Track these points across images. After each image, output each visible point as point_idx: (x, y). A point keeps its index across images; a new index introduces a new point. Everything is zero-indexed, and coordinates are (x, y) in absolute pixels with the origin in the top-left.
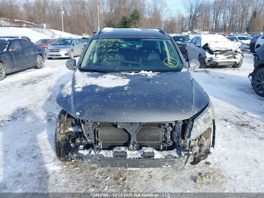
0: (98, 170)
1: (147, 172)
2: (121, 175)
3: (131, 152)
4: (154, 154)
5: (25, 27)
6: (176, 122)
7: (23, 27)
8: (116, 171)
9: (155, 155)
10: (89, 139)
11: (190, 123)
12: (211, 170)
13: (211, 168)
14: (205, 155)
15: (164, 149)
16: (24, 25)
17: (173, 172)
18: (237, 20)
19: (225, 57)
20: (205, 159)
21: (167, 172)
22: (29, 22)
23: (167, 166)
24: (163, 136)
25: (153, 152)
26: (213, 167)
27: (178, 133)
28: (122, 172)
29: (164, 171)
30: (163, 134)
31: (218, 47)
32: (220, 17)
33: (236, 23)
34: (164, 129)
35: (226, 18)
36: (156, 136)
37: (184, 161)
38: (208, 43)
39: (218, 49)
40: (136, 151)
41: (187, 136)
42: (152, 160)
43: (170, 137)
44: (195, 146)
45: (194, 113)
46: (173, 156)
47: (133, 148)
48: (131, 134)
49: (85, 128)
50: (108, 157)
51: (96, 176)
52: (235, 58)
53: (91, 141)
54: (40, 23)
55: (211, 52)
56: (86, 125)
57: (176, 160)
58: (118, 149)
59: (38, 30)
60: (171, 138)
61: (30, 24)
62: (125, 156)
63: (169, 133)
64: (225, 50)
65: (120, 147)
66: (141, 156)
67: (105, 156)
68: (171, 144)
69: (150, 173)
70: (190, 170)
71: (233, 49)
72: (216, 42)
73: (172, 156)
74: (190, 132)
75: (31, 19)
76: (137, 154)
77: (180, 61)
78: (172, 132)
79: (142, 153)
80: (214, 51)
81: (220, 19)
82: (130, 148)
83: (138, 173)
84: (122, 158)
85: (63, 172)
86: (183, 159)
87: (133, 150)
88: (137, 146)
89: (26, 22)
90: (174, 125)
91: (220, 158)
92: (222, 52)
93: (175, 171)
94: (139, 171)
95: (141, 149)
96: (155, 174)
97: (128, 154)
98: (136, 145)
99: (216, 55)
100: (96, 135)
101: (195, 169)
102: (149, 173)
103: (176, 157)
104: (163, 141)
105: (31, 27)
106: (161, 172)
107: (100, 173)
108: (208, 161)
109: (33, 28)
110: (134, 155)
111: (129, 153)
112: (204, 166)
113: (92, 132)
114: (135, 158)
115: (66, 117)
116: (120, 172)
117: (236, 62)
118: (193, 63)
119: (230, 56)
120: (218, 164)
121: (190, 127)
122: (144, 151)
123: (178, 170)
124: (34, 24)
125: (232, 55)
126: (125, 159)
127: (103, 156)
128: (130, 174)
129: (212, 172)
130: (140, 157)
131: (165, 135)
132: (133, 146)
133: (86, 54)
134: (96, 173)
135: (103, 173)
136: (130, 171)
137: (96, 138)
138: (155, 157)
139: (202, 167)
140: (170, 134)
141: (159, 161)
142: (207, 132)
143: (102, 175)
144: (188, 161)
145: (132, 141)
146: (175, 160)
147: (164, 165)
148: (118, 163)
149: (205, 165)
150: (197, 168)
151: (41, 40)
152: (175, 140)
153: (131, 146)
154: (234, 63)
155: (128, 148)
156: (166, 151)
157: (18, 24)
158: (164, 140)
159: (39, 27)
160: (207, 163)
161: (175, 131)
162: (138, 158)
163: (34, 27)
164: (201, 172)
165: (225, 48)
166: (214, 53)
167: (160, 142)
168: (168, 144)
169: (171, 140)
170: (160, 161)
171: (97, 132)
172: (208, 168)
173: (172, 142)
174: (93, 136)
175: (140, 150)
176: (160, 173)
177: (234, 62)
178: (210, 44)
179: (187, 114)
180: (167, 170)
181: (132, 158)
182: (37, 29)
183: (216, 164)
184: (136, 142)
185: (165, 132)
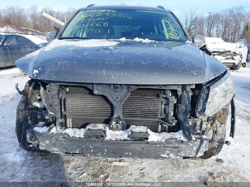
0: (73, 163)
1: (139, 168)
2: (103, 171)
3: (114, 132)
4: (149, 135)
5: (30, 34)
6: (184, 87)
7: (28, 34)
8: (97, 165)
9: (150, 137)
10: (51, 111)
11: (204, 91)
12: (225, 169)
13: (225, 166)
14: (218, 148)
15: (163, 130)
16: (30, 33)
17: (174, 170)
18: (230, 33)
19: (224, 58)
20: (218, 153)
21: (165, 170)
22: (34, 30)
23: (168, 154)
24: (163, 110)
25: (147, 132)
26: (227, 165)
27: (186, 106)
28: (104, 167)
29: (161, 169)
30: (163, 107)
31: (216, 49)
32: (213, 31)
33: (228, 36)
34: (164, 100)
35: (219, 32)
36: (152, 110)
37: (195, 148)
38: (206, 44)
39: (216, 50)
40: (121, 131)
41: (199, 110)
42: (144, 143)
43: (172, 114)
44: (209, 130)
45: (210, 77)
46: (178, 139)
47: (117, 126)
48: (115, 104)
49: (45, 94)
50: (75, 137)
51: (68, 171)
52: (233, 59)
53: (53, 114)
54: (45, 32)
55: (209, 53)
56: (48, 90)
57: (183, 146)
58: (93, 126)
59: (43, 37)
60: (175, 115)
61: (35, 31)
62: (102, 136)
63: (171, 106)
64: (223, 51)
65: (97, 124)
66: (128, 138)
67: (71, 135)
68: (174, 124)
69: (142, 169)
70: (196, 168)
71: (231, 51)
72: (214, 43)
73: (176, 139)
74: (204, 105)
75: (36, 27)
76: (122, 135)
77: (182, 33)
78: (176, 106)
79: (130, 133)
80: (212, 52)
81: (213, 33)
82: (113, 126)
83: (125, 170)
84: (97, 138)
85: (26, 165)
86: (194, 146)
87: (117, 129)
88: (122, 124)
89: (31, 30)
90: (179, 93)
91: (234, 155)
92: (220, 53)
93: (176, 168)
94: (127, 167)
95: (129, 128)
96: (149, 171)
97: (107, 134)
98: (121, 122)
99: (213, 56)
100: (63, 107)
101: (203, 168)
102: (140, 170)
103: (182, 142)
104: (162, 119)
105: (36, 35)
106: (157, 169)
107: (75, 168)
108: (219, 158)
109: (37, 36)
110: (117, 135)
111: (110, 133)
112: (215, 164)
113: (56, 102)
114: (119, 140)
115: (31, 88)
116: (101, 168)
117: (234, 63)
118: (198, 38)
119: (228, 57)
120: (233, 161)
121: (205, 97)
122: (133, 131)
123: (179, 168)
124: (39, 31)
125: (230, 56)
126: (102, 141)
127: (69, 136)
128: (115, 170)
129: (226, 171)
130: (126, 138)
131: (165, 110)
132: (117, 123)
133: (70, 24)
134: (70, 167)
135: (79, 167)
136: (115, 166)
137: (63, 110)
138: (150, 140)
139: (212, 165)
140: (173, 109)
141: (156, 147)
142: (222, 115)
143: (76, 171)
144: (201, 149)
145: (115, 116)
146: (181, 145)
147: (164, 153)
148: (91, 147)
149: (216, 162)
150: (206, 167)
151: (42, 43)
152: (181, 117)
153: (114, 123)
154: (232, 65)
155: (108, 127)
156: (167, 133)
157: (24, 31)
158: (164, 116)
159: (43, 35)
160: (219, 160)
161: (180, 103)
162: (122, 139)
163: (39, 35)
164: (212, 171)
165: (223, 49)
166: (212, 54)
167: (158, 120)
168: (169, 123)
169: (174, 118)
170: (158, 146)
171: (64, 101)
172: (220, 166)
173: (176, 121)
174: (58, 108)
175: (127, 129)
176: (156, 171)
177: (233, 63)
178: (207, 44)
179: (200, 76)
180: (165, 167)
181: (113, 139)
182: (41, 37)
183: (230, 162)
184: (122, 117)
185: (165, 104)
